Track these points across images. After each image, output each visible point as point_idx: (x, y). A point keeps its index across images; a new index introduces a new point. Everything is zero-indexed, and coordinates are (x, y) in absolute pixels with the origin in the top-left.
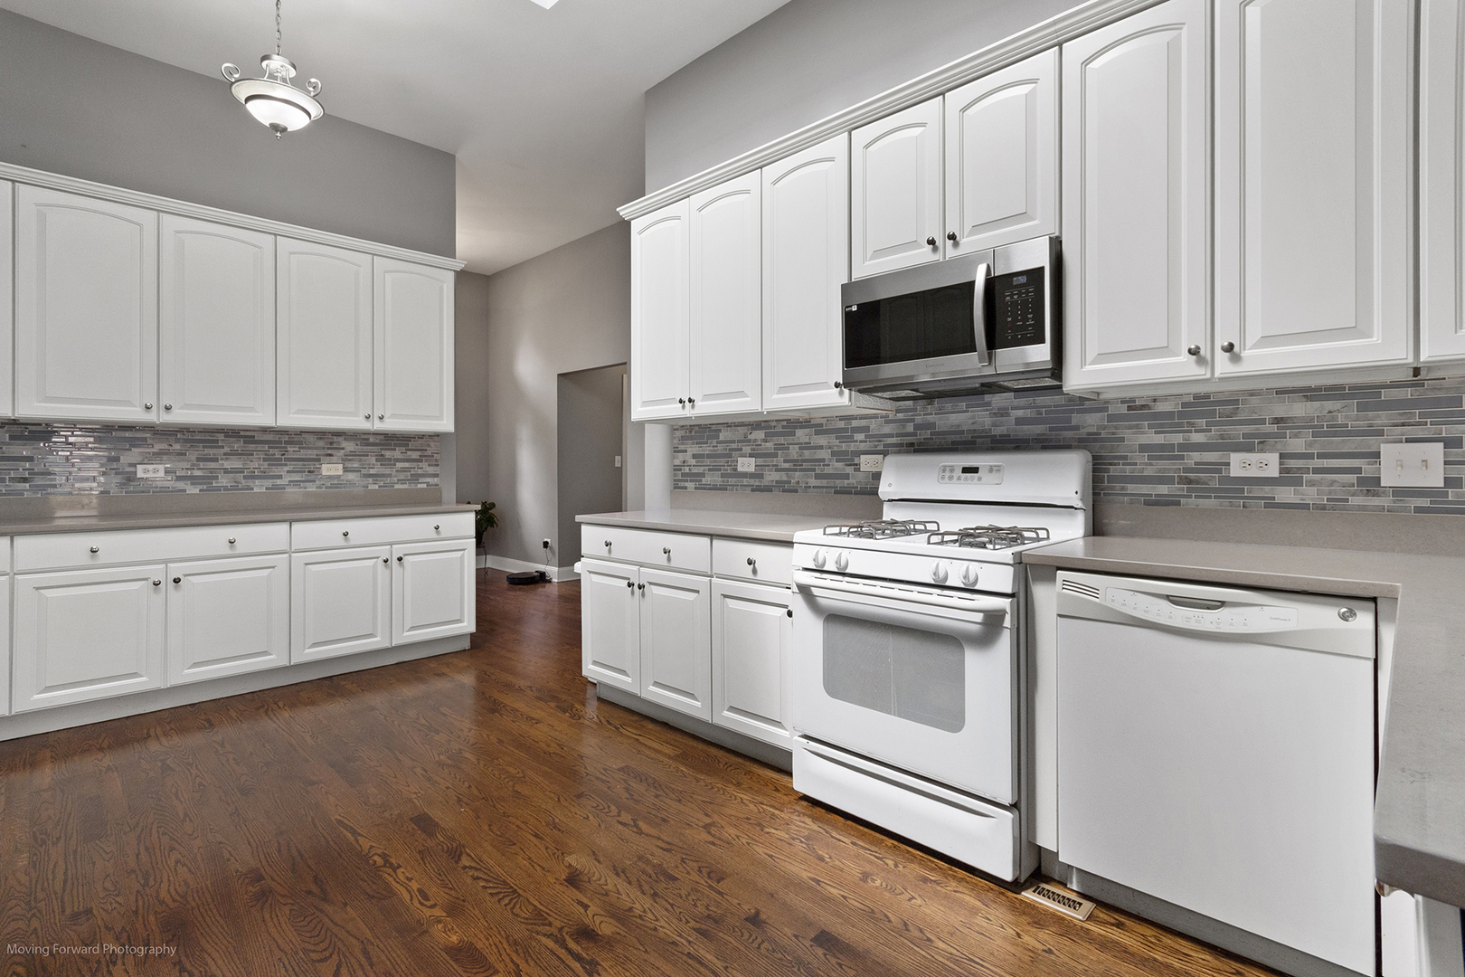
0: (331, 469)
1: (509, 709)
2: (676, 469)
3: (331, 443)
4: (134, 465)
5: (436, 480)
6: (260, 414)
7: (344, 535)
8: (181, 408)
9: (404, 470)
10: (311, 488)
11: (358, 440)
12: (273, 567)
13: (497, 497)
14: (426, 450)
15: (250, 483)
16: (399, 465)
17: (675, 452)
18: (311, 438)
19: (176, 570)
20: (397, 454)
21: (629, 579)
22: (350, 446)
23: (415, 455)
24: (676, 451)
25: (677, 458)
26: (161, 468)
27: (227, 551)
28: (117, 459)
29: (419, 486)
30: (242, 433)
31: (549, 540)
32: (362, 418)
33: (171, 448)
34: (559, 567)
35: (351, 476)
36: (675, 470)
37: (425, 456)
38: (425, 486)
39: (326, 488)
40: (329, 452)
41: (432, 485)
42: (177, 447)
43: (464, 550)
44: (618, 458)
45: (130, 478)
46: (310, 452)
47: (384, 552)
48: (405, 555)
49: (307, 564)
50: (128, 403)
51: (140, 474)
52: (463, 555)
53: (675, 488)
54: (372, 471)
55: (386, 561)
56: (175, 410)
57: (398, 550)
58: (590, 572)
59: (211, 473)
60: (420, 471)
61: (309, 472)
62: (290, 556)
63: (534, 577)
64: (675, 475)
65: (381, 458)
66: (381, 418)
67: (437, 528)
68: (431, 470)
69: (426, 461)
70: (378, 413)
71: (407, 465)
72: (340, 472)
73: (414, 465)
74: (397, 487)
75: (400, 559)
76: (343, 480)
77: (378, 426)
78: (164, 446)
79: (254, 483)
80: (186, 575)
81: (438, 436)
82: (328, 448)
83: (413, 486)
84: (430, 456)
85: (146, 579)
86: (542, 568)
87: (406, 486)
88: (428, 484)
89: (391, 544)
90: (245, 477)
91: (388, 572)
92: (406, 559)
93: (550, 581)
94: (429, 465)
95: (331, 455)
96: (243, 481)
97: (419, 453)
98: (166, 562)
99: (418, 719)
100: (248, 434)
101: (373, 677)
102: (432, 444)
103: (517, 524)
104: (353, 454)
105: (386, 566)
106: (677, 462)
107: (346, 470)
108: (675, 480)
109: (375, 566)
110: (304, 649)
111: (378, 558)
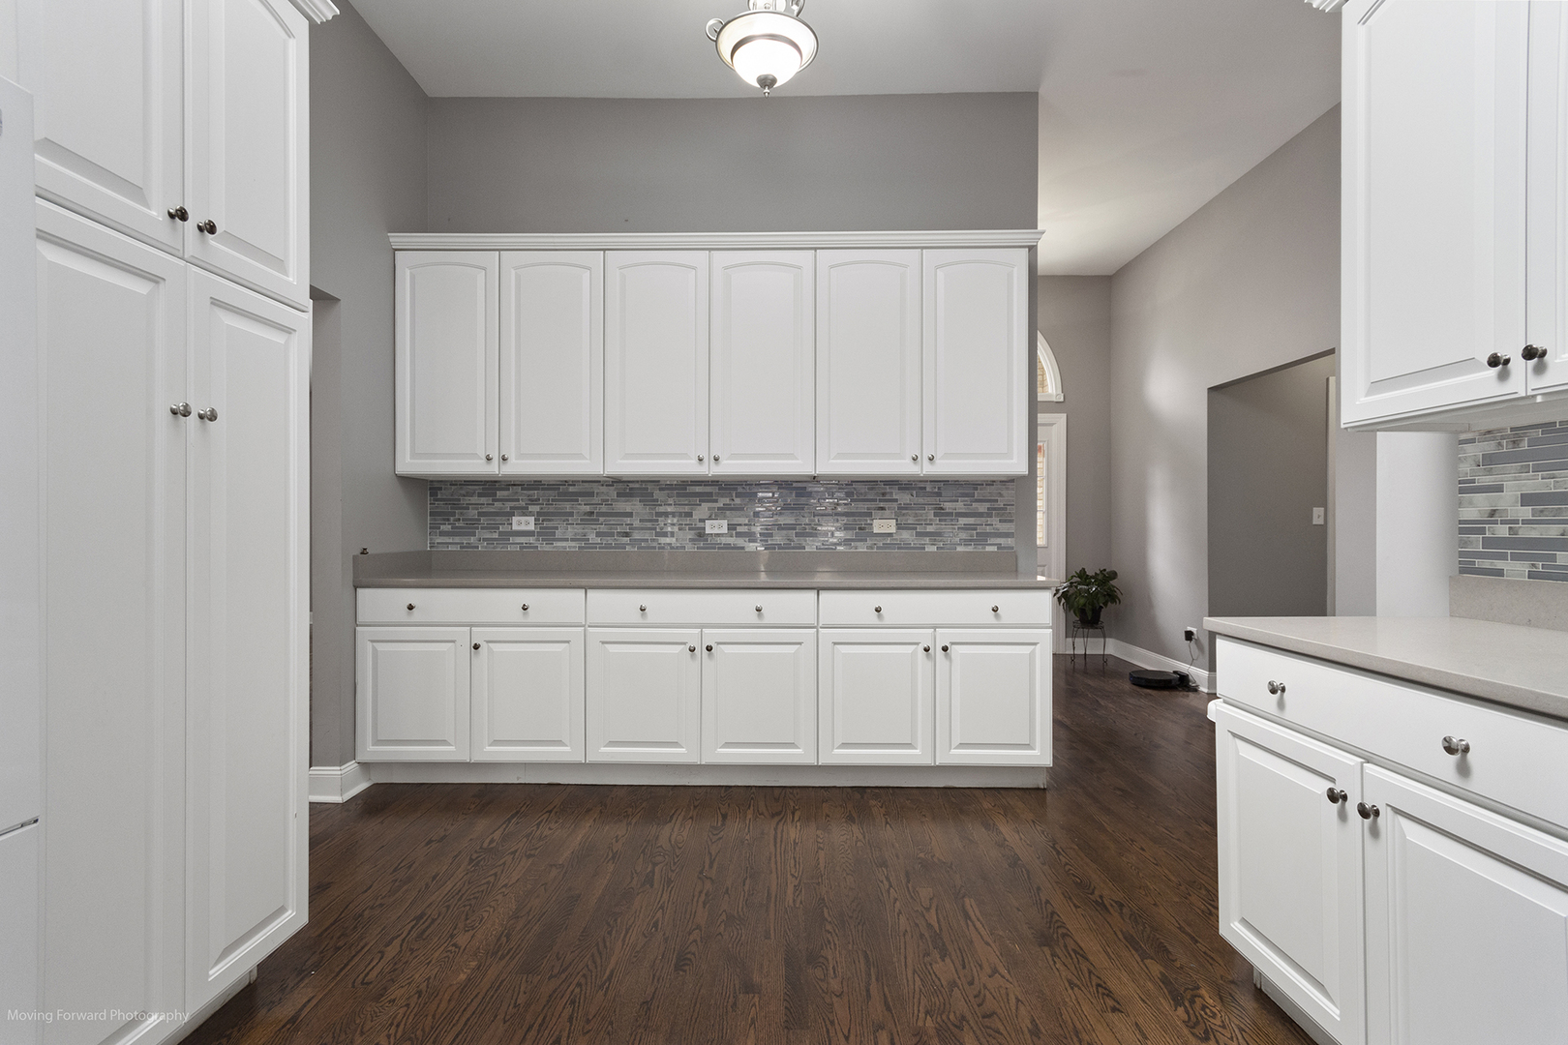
0: (883, 525)
1: (1071, 945)
2: (1467, 528)
3: (884, 494)
4: (703, 521)
5: (1010, 541)
6: (800, 461)
7: (876, 610)
8: (730, 458)
9: (966, 528)
10: (862, 548)
11: (914, 489)
12: (800, 644)
13: (1121, 564)
14: (997, 501)
15: (802, 541)
16: (963, 521)
17: (1462, 491)
18: (863, 488)
19: (711, 636)
20: (959, 506)
21: (1333, 780)
22: (904, 498)
23: (982, 508)
24: (1467, 487)
25: (1471, 503)
26: (725, 523)
27: (753, 618)
28: (689, 515)
29: (989, 549)
30: (794, 485)
31: (1194, 630)
32: (909, 460)
33: (732, 503)
34: (1210, 671)
35: (906, 535)
36: (1462, 531)
37: (995, 509)
38: (995, 549)
39: (878, 548)
40: (882, 505)
41: (1005, 548)
42: (738, 501)
43: (1035, 644)
44: (1318, 512)
45: (701, 534)
46: (861, 505)
47: (925, 637)
48: (953, 643)
49: (835, 643)
50: (684, 456)
51: (708, 531)
52: (1033, 652)
53: (1463, 571)
54: (930, 529)
55: (927, 650)
56: (723, 461)
57: (944, 637)
58: (1235, 735)
59: (767, 529)
60: (988, 529)
61: (860, 529)
62: (817, 631)
63: (1170, 681)
64: (1463, 543)
65: (940, 512)
66: (931, 459)
67: (995, 610)
68: (1004, 527)
69: (997, 515)
70: (927, 454)
71: (971, 521)
72: (893, 530)
73: (978, 521)
74: (960, 549)
75: (945, 649)
76: (896, 540)
77: (927, 470)
78: (727, 501)
79: (806, 541)
80: (718, 643)
81: (1012, 481)
82: (880, 501)
83: (980, 549)
84: (1000, 509)
85: (685, 644)
86: (1184, 668)
87: (970, 549)
88: (999, 546)
89: (935, 627)
90: (797, 535)
91: (929, 664)
92: (954, 650)
93: (1195, 690)
94: (1000, 521)
95: (883, 509)
96: (795, 539)
97: (988, 505)
98: (702, 626)
99: (928, 909)
100: (800, 485)
101: (908, 802)
102: (1004, 492)
103: (1147, 602)
104: (907, 507)
105: (928, 656)
106: (1470, 513)
107: (899, 527)
108: (1461, 554)
109: (914, 653)
110: (833, 749)
111: (917, 644)
